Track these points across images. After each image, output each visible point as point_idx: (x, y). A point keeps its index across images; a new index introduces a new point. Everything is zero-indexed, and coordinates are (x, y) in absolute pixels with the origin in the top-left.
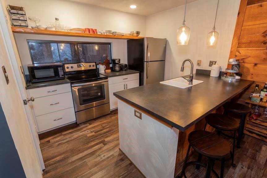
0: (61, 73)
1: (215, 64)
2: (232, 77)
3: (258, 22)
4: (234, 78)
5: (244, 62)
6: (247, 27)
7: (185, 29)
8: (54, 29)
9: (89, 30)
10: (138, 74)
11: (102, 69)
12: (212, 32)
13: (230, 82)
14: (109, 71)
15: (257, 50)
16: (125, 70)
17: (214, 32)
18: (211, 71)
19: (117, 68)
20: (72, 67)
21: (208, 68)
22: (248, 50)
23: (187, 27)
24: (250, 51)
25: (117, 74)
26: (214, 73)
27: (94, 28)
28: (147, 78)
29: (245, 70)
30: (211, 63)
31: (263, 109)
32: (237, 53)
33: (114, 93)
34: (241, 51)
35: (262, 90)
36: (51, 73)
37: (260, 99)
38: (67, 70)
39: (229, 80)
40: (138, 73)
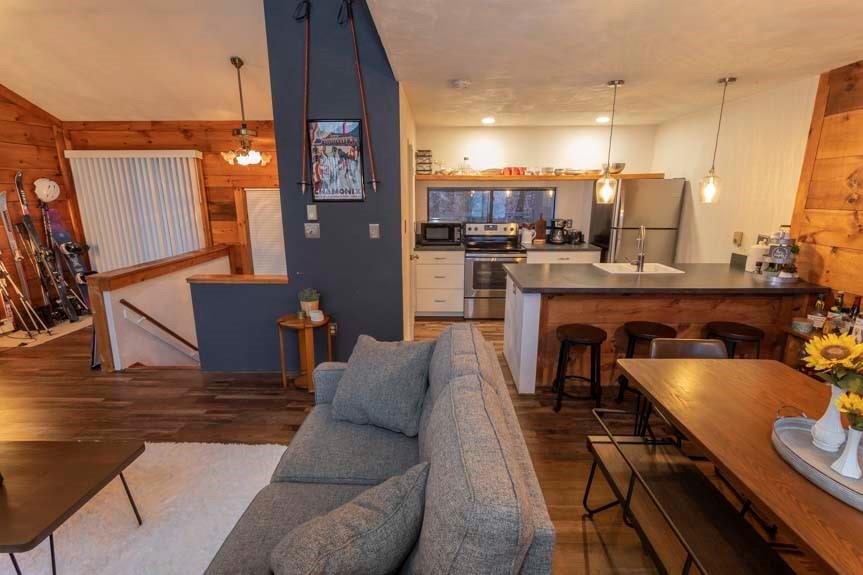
0: (457, 236)
8: (460, 173)
9: (510, 170)
10: (599, 253)
11: (528, 237)
12: (709, 177)
14: (541, 241)
16: (575, 244)
17: (714, 177)
19: (558, 238)
20: (476, 229)
22: (823, 213)
25: (559, 247)
27: (518, 166)
32: (805, 222)
36: (443, 234)
38: (468, 233)
40: (597, 250)
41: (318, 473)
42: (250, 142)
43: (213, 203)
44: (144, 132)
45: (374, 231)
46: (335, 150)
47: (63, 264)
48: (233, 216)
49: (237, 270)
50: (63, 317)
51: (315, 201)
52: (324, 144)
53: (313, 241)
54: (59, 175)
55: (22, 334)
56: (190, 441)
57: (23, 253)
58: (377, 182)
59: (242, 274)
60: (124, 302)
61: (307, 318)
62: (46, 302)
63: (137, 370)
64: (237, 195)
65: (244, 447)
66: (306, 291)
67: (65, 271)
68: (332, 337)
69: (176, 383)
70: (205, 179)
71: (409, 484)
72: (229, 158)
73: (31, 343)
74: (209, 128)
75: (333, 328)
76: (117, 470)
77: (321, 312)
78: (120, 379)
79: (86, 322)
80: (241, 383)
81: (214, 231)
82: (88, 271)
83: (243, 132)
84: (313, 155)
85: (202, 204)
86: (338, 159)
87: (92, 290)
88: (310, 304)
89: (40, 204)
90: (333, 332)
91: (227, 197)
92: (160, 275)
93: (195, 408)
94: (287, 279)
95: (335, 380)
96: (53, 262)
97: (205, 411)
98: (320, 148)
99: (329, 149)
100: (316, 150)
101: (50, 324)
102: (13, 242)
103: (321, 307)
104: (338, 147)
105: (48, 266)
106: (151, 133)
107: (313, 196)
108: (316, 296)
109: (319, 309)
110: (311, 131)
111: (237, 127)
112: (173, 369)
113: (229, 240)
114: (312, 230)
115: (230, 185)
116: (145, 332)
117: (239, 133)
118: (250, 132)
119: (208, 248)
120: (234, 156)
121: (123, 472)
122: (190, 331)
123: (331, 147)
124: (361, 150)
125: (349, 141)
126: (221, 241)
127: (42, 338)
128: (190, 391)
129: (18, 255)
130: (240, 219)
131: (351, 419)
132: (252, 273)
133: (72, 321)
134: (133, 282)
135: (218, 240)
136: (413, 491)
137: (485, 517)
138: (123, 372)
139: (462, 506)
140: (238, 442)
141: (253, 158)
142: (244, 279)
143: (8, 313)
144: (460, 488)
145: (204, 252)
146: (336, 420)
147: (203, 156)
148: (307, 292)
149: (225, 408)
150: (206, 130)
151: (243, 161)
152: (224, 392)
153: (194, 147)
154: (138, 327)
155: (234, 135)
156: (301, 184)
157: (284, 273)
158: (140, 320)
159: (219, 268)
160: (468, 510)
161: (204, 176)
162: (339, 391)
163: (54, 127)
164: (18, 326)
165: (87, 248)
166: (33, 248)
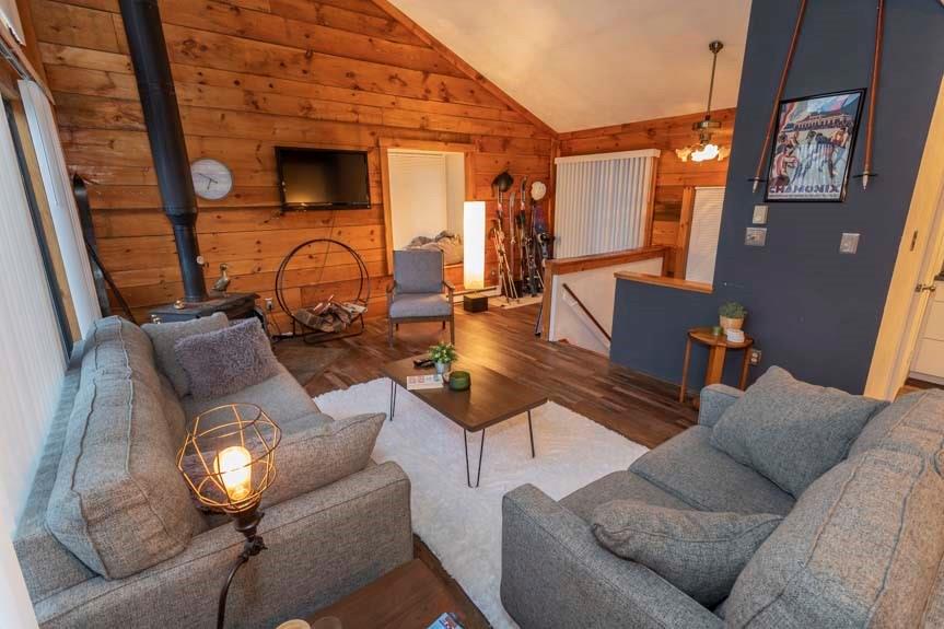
41: (672, 483)
42: (710, 135)
43: (659, 203)
44: (614, 136)
45: (849, 242)
46: (811, 135)
47: (536, 249)
48: (678, 216)
49: (668, 272)
50: (528, 291)
51: (767, 201)
52: (797, 129)
53: (755, 249)
54: (548, 178)
55: (504, 298)
56: (582, 414)
57: (516, 239)
58: (869, 175)
59: (673, 277)
60: (565, 286)
61: (722, 335)
62: (521, 277)
63: (563, 344)
64: (686, 194)
65: (622, 439)
66: (730, 305)
67: (537, 255)
68: (751, 365)
69: (587, 365)
70: (658, 177)
71: (747, 525)
72: (683, 155)
73: (508, 307)
74: (672, 124)
75: (755, 355)
76: (528, 408)
77: (742, 333)
78: (550, 348)
79: (539, 299)
80: (639, 383)
81: (655, 232)
82: (551, 255)
83: (705, 124)
84: (778, 144)
85: (649, 204)
86: (813, 147)
87: (547, 273)
88: (730, 321)
89: (533, 202)
90: (754, 360)
91: (676, 196)
92: (597, 267)
93: (594, 390)
94: (711, 288)
95: (724, 405)
96: (531, 247)
97: (601, 395)
98: (791, 135)
99: (803, 134)
100: (784, 138)
101: (520, 296)
102: (512, 230)
103: (744, 328)
104: (817, 131)
105: (528, 251)
106: (620, 137)
107: (766, 194)
108: (740, 312)
109: (742, 329)
110: (783, 115)
111: (699, 120)
112: (590, 353)
113: (667, 242)
114: (755, 236)
115: (681, 183)
116: (574, 313)
117: (699, 126)
118: (712, 124)
119: (645, 247)
120: (688, 151)
121: (532, 411)
122: (607, 322)
123: (807, 132)
124: (855, 132)
125: (837, 121)
126: (659, 242)
127: (514, 304)
128: (595, 375)
129: (513, 240)
130: (683, 220)
131: (730, 452)
132: (684, 278)
133: (533, 296)
134: (575, 271)
135: (656, 241)
136: (750, 534)
137: (811, 590)
138: (554, 343)
139: (788, 565)
140: (620, 433)
141: (710, 152)
142: (675, 283)
143: (500, 281)
144: (797, 550)
145: (640, 250)
146: (713, 447)
147: (661, 154)
148: (731, 307)
149: (617, 398)
150: (670, 127)
151: (698, 157)
152: (622, 386)
153: (655, 146)
154: (570, 309)
155: (693, 129)
156: (753, 180)
157: (710, 282)
158: (573, 303)
159: (652, 268)
160: (791, 572)
161: (657, 175)
162: (725, 418)
163: (553, 140)
164: (503, 294)
165: (554, 238)
166: (522, 235)
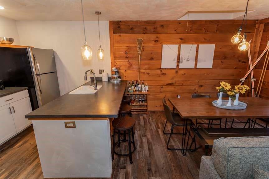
1: (103, 72)
2: (116, 80)
3: (121, 45)
4: (118, 80)
5: (120, 70)
6: (116, 47)
7: (87, 47)
10: (27, 91)
12: (100, 49)
13: (116, 83)
15: (124, 61)
17: (101, 49)
18: (102, 77)
21: (100, 76)
22: (120, 61)
23: (89, 46)
24: (121, 62)
26: (105, 79)
28: (41, 93)
29: (121, 74)
30: (101, 72)
31: (135, 96)
32: (115, 64)
33: (25, 116)
34: (116, 62)
35: (132, 85)
37: (132, 91)
39: (116, 82)
40: (25, 89)
